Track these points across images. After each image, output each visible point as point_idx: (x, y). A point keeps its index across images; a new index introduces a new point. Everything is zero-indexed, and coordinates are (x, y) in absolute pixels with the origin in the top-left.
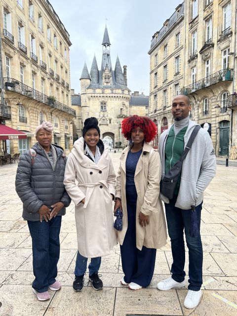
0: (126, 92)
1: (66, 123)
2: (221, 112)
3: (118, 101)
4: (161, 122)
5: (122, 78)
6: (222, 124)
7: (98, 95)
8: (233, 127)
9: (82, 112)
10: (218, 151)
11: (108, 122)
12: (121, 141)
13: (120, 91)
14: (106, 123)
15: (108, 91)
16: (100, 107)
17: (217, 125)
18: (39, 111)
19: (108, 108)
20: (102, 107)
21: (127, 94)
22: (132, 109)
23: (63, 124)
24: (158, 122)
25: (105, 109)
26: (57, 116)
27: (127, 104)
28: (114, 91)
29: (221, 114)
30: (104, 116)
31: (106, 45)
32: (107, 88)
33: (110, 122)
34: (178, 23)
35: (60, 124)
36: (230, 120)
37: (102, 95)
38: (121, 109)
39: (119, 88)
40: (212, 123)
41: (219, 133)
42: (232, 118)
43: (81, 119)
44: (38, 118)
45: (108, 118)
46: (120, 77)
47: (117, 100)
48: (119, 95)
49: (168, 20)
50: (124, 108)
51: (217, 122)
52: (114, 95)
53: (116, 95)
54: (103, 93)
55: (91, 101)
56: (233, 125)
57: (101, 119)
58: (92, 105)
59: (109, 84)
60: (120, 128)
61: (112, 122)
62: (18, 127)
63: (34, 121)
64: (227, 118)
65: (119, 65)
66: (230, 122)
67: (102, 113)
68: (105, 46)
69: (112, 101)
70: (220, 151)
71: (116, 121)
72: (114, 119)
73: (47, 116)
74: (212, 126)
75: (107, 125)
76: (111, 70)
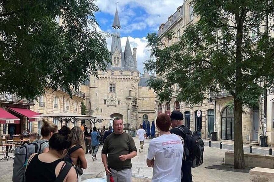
0: (135, 74)
1: (76, 106)
2: (209, 102)
3: (126, 83)
4: (164, 106)
5: (132, 60)
6: (210, 111)
7: (107, 77)
8: (216, 116)
9: (90, 92)
10: (207, 134)
11: (117, 103)
12: (129, 122)
13: (129, 73)
14: (114, 104)
15: (117, 73)
16: (109, 88)
17: (206, 113)
18: (54, 96)
19: (116, 89)
20: (111, 88)
21: (137, 76)
22: (142, 90)
23: (73, 106)
24: (163, 107)
25: (114, 90)
26: (68, 100)
27: (136, 85)
28: (123, 73)
29: (208, 104)
30: (112, 98)
31: (117, 28)
32: (116, 69)
33: (119, 104)
34: (179, 22)
35: (71, 107)
36: (214, 109)
37: (111, 77)
38: (130, 90)
39: (129, 70)
40: (203, 110)
41: (207, 119)
42: (215, 108)
43: (89, 99)
44: (53, 102)
45: (116, 99)
46: (130, 59)
47: (126, 81)
48: (128, 77)
49: (172, 16)
50: (133, 90)
51: (206, 110)
52: (123, 77)
53: (125, 77)
54: (112, 74)
55: (100, 82)
56: (216, 113)
57: (109, 100)
58: (101, 86)
59: (118, 66)
60: (128, 109)
61: (120, 103)
62: (38, 110)
63: (50, 105)
64: (212, 107)
65: (129, 47)
66: (214, 111)
67: (111, 94)
68: (115, 28)
69: (121, 83)
70: (208, 134)
71: (125, 102)
72: (122, 100)
73: (60, 100)
74: (203, 113)
75: (116, 106)
76: (121, 52)
